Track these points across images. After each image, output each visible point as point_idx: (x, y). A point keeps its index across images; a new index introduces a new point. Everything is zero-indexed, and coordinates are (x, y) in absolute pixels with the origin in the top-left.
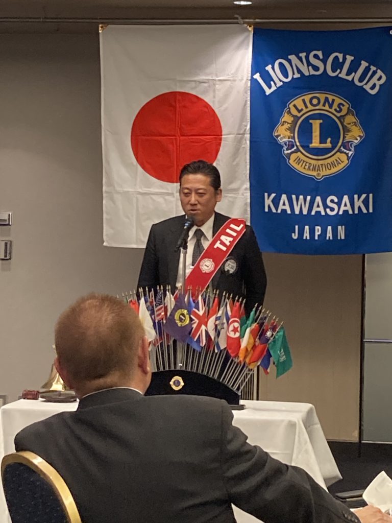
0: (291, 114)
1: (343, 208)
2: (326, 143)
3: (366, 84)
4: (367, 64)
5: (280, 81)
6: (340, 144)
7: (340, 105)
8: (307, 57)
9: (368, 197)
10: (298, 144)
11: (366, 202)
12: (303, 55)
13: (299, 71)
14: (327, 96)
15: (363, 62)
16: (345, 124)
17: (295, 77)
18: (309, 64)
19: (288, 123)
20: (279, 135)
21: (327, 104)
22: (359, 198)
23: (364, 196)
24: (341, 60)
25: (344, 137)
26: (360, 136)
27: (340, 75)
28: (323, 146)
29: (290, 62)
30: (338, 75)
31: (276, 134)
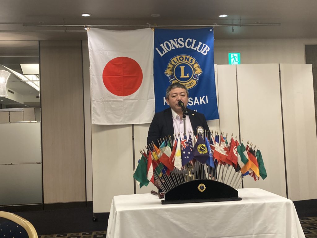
0: (172, 64)
1: (195, 102)
2: (187, 76)
3: (202, 51)
4: (202, 43)
5: (167, 50)
6: (192, 76)
7: (191, 60)
8: (177, 41)
9: (205, 97)
10: (175, 77)
11: (205, 99)
12: (175, 40)
13: (174, 46)
14: (186, 56)
15: (200, 42)
16: (194, 67)
17: (172, 49)
18: (178, 43)
19: (171, 68)
20: (167, 73)
21: (186, 60)
22: (202, 99)
23: (204, 97)
24: (191, 42)
25: (194, 73)
26: (200, 72)
27: (191, 48)
28: (185, 77)
29: (170, 42)
30: (190, 48)
31: (166, 73)
